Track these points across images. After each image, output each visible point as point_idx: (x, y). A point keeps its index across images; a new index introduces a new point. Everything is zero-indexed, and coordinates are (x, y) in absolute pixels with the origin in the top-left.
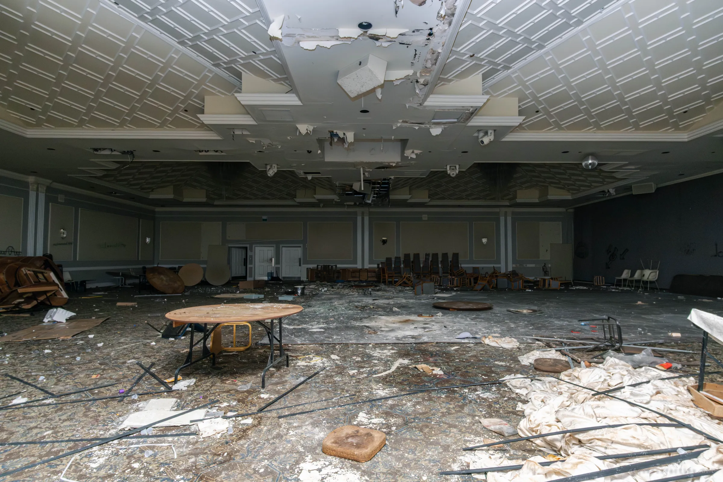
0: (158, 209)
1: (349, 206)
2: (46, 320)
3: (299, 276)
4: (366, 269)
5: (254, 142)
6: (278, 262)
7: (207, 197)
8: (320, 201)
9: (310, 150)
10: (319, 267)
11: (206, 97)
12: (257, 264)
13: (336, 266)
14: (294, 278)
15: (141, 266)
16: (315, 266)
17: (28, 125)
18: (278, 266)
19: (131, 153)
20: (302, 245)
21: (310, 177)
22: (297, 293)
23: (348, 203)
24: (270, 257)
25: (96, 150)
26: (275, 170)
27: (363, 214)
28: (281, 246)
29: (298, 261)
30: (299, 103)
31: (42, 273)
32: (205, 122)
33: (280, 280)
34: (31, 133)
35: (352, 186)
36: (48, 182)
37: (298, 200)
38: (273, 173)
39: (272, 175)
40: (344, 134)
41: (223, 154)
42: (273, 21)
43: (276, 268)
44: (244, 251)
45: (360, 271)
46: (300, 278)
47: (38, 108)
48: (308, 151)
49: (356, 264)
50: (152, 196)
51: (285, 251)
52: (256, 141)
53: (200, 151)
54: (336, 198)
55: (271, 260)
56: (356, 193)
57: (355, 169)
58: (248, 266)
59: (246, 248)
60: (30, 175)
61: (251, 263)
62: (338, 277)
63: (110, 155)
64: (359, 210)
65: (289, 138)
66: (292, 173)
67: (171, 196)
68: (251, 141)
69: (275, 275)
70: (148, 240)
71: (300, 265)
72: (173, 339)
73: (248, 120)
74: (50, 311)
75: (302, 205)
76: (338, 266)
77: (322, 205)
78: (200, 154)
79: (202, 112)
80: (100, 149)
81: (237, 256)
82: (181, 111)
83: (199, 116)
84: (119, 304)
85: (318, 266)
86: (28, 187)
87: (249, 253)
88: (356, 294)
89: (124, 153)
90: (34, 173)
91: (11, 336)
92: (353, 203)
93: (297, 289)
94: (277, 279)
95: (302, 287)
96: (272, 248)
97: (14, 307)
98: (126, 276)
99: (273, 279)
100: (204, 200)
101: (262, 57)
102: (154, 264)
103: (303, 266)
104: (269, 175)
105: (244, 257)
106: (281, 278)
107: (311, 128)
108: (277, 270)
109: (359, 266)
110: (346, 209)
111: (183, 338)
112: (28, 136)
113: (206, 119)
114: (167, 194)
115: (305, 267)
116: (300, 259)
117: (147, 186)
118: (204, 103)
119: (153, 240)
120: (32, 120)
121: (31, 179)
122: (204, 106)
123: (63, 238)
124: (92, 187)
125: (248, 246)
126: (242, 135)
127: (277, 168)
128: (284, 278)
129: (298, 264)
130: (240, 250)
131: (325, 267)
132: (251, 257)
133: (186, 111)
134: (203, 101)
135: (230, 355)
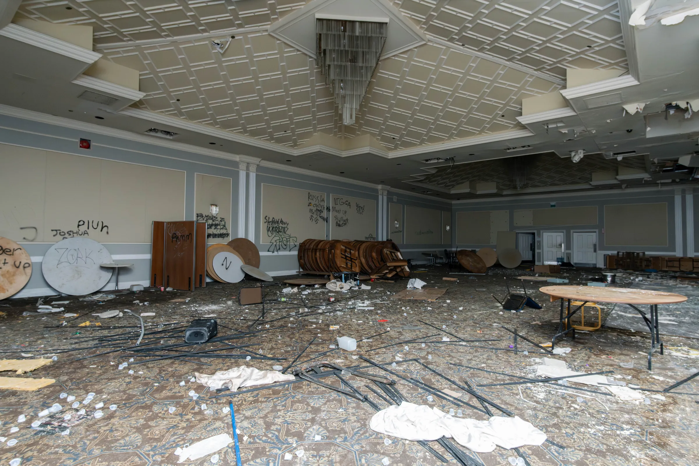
0: (454, 202)
1: (663, 184)
2: (408, 286)
3: (594, 262)
4: (690, 258)
5: (567, 132)
6: (568, 247)
7: (498, 188)
8: (623, 181)
9: (629, 129)
10: (621, 254)
11: (523, 100)
12: (545, 248)
13: (644, 253)
14: (588, 264)
15: (443, 249)
16: (615, 252)
17: (390, 149)
18: (569, 251)
19: (452, 159)
20: (597, 230)
21: (620, 158)
22: (607, 280)
23: (662, 181)
24: (559, 242)
25: (427, 160)
26: (582, 156)
27: (684, 192)
28: (572, 231)
29: (592, 247)
30: (636, 83)
31: (394, 253)
32: (523, 123)
33: (572, 266)
34: (392, 155)
35: (677, 161)
36: (388, 188)
37: (594, 183)
38: (579, 159)
39: (578, 161)
40: (687, 103)
41: (530, 148)
42: (635, 10)
43: (567, 253)
44: (530, 237)
45: (680, 260)
46: (596, 264)
47: (397, 136)
48: (628, 131)
49: (674, 250)
50: (453, 192)
51: (576, 237)
52: (568, 131)
53: (508, 149)
54: (646, 176)
55: (561, 245)
56: (682, 167)
57: (689, 140)
58: (537, 251)
59: (533, 234)
60: (379, 184)
61: (539, 248)
62: (647, 266)
63: (437, 162)
64: (677, 188)
65: (608, 121)
66: (599, 156)
67: (467, 190)
68: (563, 132)
69: (565, 261)
70: (448, 228)
71: (595, 251)
72: (514, 311)
73: (567, 113)
74: (411, 280)
75: (597, 188)
76: (647, 253)
77: (624, 186)
78: (508, 151)
79: (520, 114)
80: (432, 159)
81: (524, 242)
82: (499, 118)
83: (517, 118)
84: (444, 279)
85: (618, 252)
86: (378, 193)
87: (537, 239)
88: (690, 287)
89: (447, 160)
90: (382, 182)
91: (397, 294)
92: (670, 181)
93: (606, 276)
94: (569, 264)
95: (613, 274)
96: (562, 234)
97: (383, 276)
98: (436, 256)
99: (564, 264)
100: (495, 191)
101: (597, 49)
102: (452, 248)
103: (599, 252)
104: (574, 161)
105: (530, 242)
106: (572, 263)
107: (642, 106)
108: (569, 256)
109: (679, 253)
110: (659, 188)
111: (522, 311)
112: (389, 158)
113: (523, 120)
114: (464, 189)
115: (601, 253)
116: (595, 246)
117: (450, 184)
118: (522, 106)
119: (451, 228)
120: (392, 146)
121: (380, 187)
122: (521, 109)
123: (397, 228)
124: (413, 189)
125: (535, 231)
126: (557, 127)
127: (584, 153)
128: (576, 264)
129: (593, 250)
130: (527, 235)
131: (628, 254)
132: (539, 242)
133: (503, 116)
134: (521, 105)
135: (581, 333)
